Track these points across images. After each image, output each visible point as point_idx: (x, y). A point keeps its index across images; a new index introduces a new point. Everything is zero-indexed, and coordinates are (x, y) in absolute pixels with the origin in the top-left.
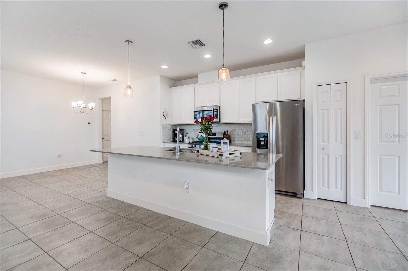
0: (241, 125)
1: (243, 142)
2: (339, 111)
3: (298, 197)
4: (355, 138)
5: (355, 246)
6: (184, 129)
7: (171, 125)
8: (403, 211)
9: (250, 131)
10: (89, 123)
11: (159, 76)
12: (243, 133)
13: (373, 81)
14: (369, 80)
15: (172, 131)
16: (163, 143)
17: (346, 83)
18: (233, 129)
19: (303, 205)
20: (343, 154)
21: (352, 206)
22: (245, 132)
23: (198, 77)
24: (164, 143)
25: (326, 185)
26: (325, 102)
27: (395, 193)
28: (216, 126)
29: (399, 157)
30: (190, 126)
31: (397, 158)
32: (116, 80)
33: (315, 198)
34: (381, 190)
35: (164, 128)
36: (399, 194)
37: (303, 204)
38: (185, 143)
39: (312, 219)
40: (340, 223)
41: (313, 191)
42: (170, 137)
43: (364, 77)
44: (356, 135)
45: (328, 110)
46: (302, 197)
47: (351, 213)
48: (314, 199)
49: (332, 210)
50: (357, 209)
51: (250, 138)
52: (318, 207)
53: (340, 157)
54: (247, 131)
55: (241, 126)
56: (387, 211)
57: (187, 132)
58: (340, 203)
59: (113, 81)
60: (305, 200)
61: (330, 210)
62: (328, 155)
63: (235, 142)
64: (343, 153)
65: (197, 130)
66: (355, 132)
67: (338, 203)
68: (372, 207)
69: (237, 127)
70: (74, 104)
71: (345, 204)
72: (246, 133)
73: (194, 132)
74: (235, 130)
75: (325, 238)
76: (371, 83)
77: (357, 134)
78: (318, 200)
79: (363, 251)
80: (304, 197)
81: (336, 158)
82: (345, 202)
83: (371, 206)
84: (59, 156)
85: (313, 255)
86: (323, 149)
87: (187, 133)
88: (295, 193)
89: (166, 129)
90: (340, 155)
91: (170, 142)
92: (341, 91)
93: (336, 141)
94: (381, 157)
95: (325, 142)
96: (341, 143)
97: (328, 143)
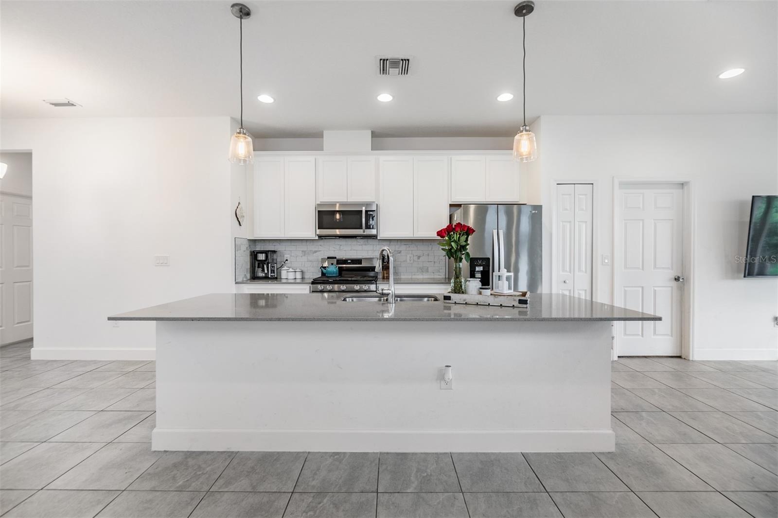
0: (411, 244)
1: (414, 275)
2: (584, 224)
4: (603, 264)
6: (276, 250)
9: (428, 255)
11: (229, 118)
12: (416, 258)
14: (618, 183)
15: (249, 255)
16: (236, 283)
17: (592, 184)
18: (395, 251)
20: (588, 288)
22: (419, 257)
23: (323, 137)
24: (237, 285)
26: (566, 210)
27: (638, 335)
28: (359, 244)
29: (643, 287)
30: (292, 244)
31: (640, 289)
32: (73, 105)
34: (625, 334)
35: (236, 247)
36: (642, 335)
38: (284, 281)
42: (247, 269)
43: (613, 177)
44: (604, 260)
45: (570, 222)
51: (428, 267)
54: (423, 254)
55: (411, 246)
57: (287, 256)
59: (56, 105)
62: (570, 290)
63: (398, 275)
65: (313, 253)
68: (620, 359)
69: (403, 248)
72: (421, 258)
73: (304, 255)
74: (399, 253)
76: (620, 188)
81: (580, 294)
83: (619, 357)
86: (565, 282)
87: (287, 260)
89: (240, 250)
90: (583, 290)
91: (247, 280)
92: (586, 195)
93: (580, 270)
94: (626, 289)
95: (566, 271)
96: (586, 272)
97: (570, 273)
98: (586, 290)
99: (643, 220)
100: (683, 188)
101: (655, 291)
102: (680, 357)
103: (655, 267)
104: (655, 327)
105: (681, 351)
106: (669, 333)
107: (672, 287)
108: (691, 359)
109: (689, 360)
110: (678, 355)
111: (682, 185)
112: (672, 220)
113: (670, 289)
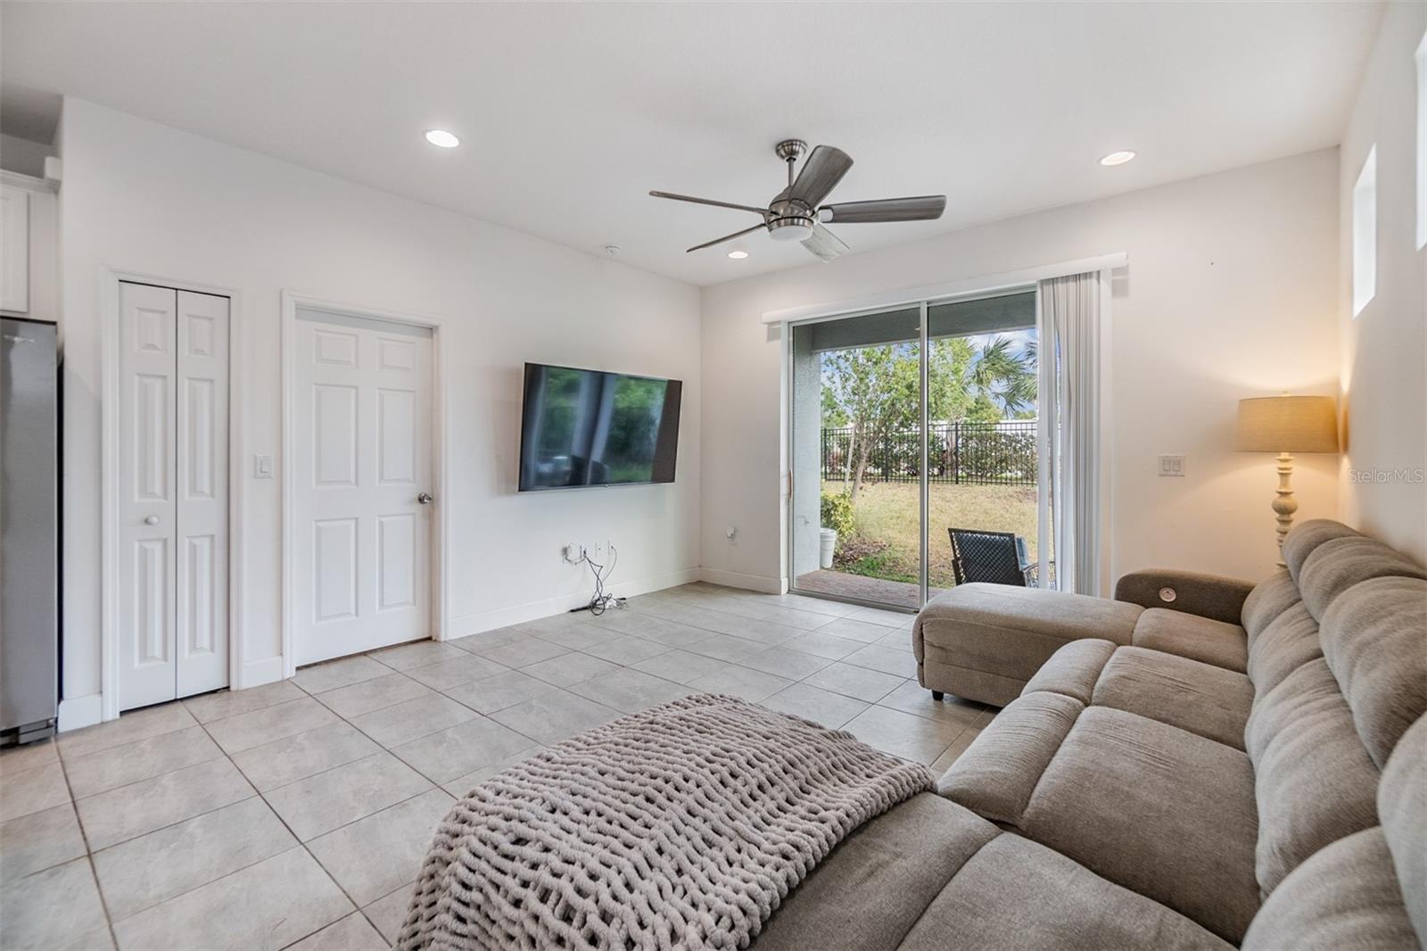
2: (206, 386)
3: (27, 745)
4: (256, 477)
5: (286, 793)
8: (365, 654)
13: (304, 311)
14: (294, 306)
17: (229, 297)
19: (62, 762)
20: (217, 528)
21: (247, 690)
25: (157, 650)
26: (153, 347)
27: (348, 613)
29: (357, 519)
31: (352, 523)
33: (112, 714)
34: (319, 616)
36: (357, 614)
37: (64, 759)
39: (124, 792)
40: (226, 755)
41: (101, 692)
43: (281, 293)
44: (258, 467)
45: (165, 377)
46: (47, 730)
47: (249, 711)
48: (108, 722)
49: (187, 729)
50: (262, 695)
52: (132, 743)
53: (206, 543)
56: (334, 668)
58: (208, 696)
60: (63, 743)
61: (181, 731)
62: (165, 541)
64: (216, 526)
66: (255, 457)
67: (203, 698)
68: (302, 672)
71: (225, 694)
75: (194, 826)
76: (298, 316)
77: (261, 464)
78: (126, 717)
79: (307, 792)
80: (56, 732)
81: (193, 548)
82: (224, 688)
83: (298, 668)
85: (167, 903)
86: (147, 521)
88: (13, 732)
90: (207, 536)
92: (211, 319)
93: (194, 489)
94: (320, 524)
95: (153, 495)
96: (212, 495)
97: (166, 498)
98: (212, 537)
99: (356, 388)
100: (432, 337)
101: (381, 524)
102: (429, 639)
103: (382, 478)
104: (383, 593)
105: (431, 628)
106: (411, 600)
107: (414, 514)
108: (443, 640)
109: (439, 642)
110: (426, 636)
111: (431, 330)
112: (413, 391)
113: (410, 518)
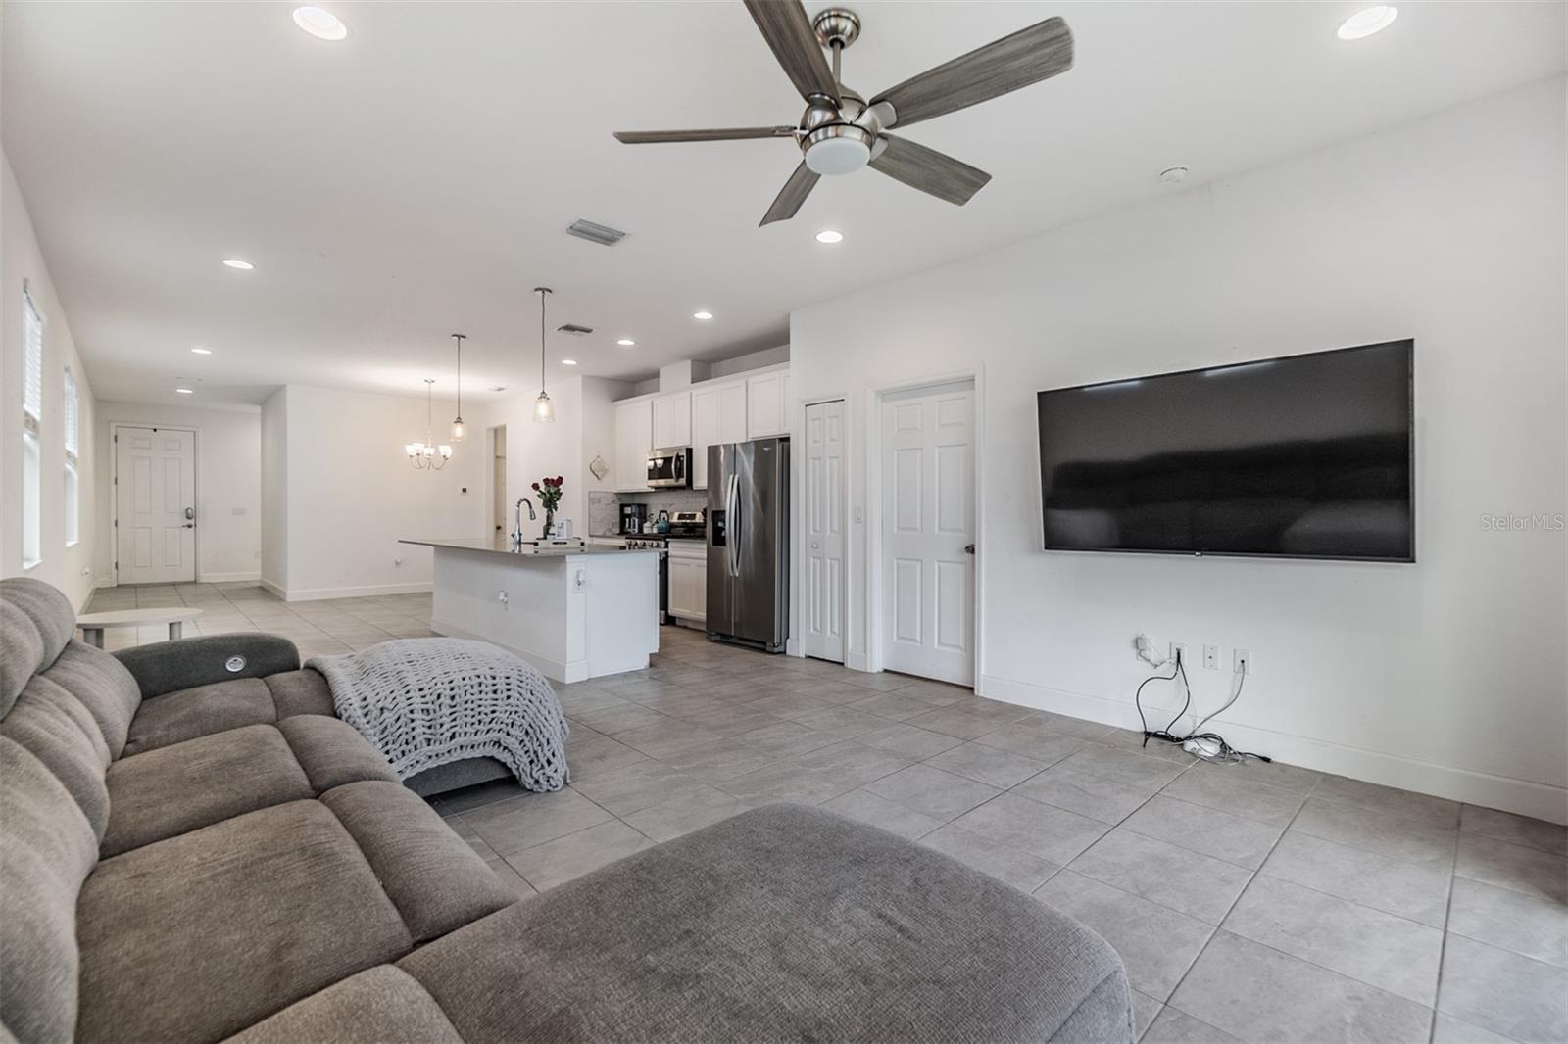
2: (836, 461)
3: (768, 653)
6: (647, 504)
7: (617, 493)
10: (464, 490)
11: (580, 378)
13: (887, 395)
15: (618, 509)
16: (590, 536)
17: (843, 400)
20: (841, 556)
21: (848, 670)
25: (819, 627)
26: (816, 441)
27: (916, 640)
29: (922, 561)
33: (802, 655)
36: (921, 642)
41: (800, 639)
42: (613, 523)
44: (856, 515)
45: (820, 459)
48: (799, 658)
53: (836, 564)
62: (821, 560)
64: (840, 554)
67: (833, 664)
70: (411, 449)
71: (841, 667)
77: (857, 513)
80: (785, 653)
81: (832, 565)
82: (840, 663)
84: (397, 564)
86: (813, 547)
88: (764, 643)
89: (599, 503)
91: (613, 535)
92: (837, 417)
93: (831, 528)
94: (899, 562)
95: (817, 530)
96: (839, 533)
97: (821, 533)
98: (839, 560)
99: (921, 449)
101: (940, 568)
102: (972, 689)
103: (940, 527)
106: (962, 644)
107: (965, 564)
111: (973, 381)
112: (965, 445)
